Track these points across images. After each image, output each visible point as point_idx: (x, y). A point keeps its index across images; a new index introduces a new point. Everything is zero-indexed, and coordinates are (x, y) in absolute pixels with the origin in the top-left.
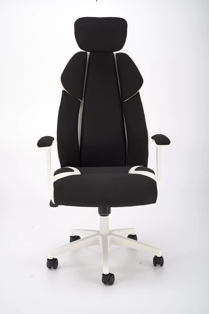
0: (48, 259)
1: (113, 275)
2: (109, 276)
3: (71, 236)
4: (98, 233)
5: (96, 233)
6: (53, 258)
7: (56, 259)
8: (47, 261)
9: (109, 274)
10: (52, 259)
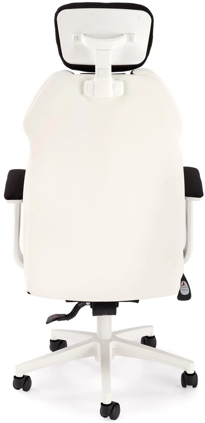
0: (15, 377)
1: (118, 404)
2: (112, 406)
3: (51, 340)
4: (94, 337)
5: (92, 336)
6: (24, 376)
7: (29, 377)
8: (13, 379)
9: (112, 402)
10: (22, 376)
